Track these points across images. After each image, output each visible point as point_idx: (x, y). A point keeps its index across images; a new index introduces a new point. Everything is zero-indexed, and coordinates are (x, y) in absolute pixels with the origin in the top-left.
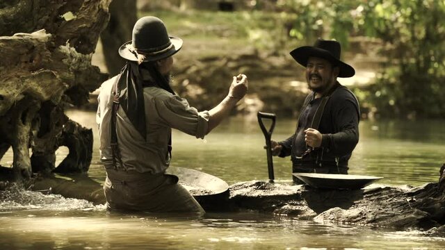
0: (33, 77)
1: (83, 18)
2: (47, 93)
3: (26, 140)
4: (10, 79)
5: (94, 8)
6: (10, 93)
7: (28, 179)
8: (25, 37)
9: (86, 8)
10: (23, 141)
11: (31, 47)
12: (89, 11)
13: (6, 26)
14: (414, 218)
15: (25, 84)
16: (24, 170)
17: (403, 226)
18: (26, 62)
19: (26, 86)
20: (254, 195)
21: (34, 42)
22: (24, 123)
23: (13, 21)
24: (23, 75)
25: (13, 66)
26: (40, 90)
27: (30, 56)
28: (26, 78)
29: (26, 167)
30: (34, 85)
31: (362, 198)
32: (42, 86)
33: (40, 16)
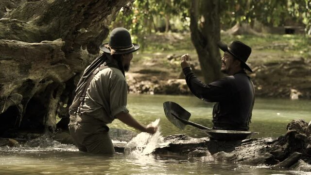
0: (53, 68)
1: (91, 32)
2: (62, 78)
3: (55, 108)
4: (38, 69)
5: (98, 25)
6: (37, 78)
7: (52, 132)
8: (47, 43)
9: (92, 26)
10: (52, 109)
11: (51, 49)
12: (95, 28)
13: (41, 37)
14: (263, 158)
15: (47, 73)
16: (50, 127)
17: (257, 163)
18: (49, 59)
19: (47, 74)
20: (177, 143)
21: (54, 46)
22: (55, 97)
23: (46, 34)
24: (46, 67)
25: (39, 61)
26: (57, 76)
27: (51, 55)
28: (48, 69)
29: (52, 125)
30: (53, 73)
31: (240, 145)
32: (58, 74)
33: (64, 31)
